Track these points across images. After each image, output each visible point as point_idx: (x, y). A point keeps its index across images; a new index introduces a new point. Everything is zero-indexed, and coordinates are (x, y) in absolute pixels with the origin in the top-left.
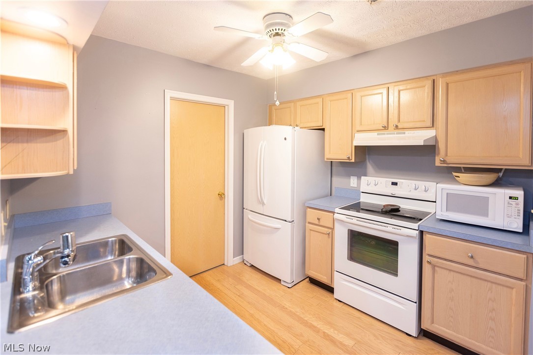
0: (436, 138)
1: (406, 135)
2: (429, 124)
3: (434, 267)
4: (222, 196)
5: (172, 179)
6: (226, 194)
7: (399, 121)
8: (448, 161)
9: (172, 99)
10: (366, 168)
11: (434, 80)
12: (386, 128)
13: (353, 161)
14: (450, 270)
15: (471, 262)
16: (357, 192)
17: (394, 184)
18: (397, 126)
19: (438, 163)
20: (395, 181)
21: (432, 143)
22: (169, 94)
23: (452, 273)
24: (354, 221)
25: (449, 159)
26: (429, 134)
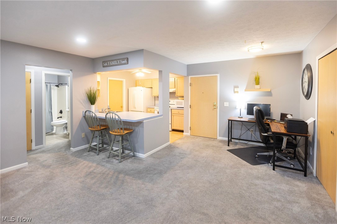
0: (175, 90)
2: (174, 87)
3: (173, 116)
4: (122, 107)
11: (175, 78)
15: (178, 113)
19: (176, 96)
20: (170, 100)
21: (175, 92)
22: (109, 78)
23: (176, 116)
25: (178, 95)
26: (174, 89)
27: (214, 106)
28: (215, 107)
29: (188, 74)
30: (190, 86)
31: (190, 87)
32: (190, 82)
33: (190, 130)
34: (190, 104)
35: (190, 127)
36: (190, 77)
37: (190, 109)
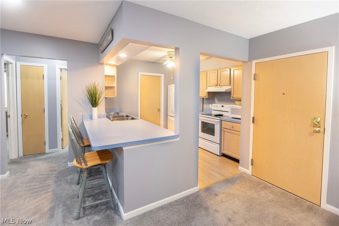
0: (231, 89)
1: (223, 88)
2: (229, 84)
3: (224, 131)
4: (159, 110)
5: (141, 102)
6: (161, 109)
7: (221, 83)
8: (234, 97)
9: (141, 75)
10: (215, 101)
11: (230, 69)
12: (217, 85)
13: (207, 97)
14: (228, 132)
15: (232, 129)
16: (211, 110)
17: (223, 106)
18: (220, 85)
19: (232, 98)
20: (223, 105)
21: (230, 91)
22: (140, 73)
23: (229, 133)
24: (203, 118)
25: (235, 96)
26: (229, 87)
27: (315, 126)
28: (317, 129)
29: (251, 58)
30: (254, 79)
31: (253, 82)
32: (253, 72)
33: (252, 164)
34: (252, 115)
35: (252, 160)
36: (254, 62)
37: (252, 125)
